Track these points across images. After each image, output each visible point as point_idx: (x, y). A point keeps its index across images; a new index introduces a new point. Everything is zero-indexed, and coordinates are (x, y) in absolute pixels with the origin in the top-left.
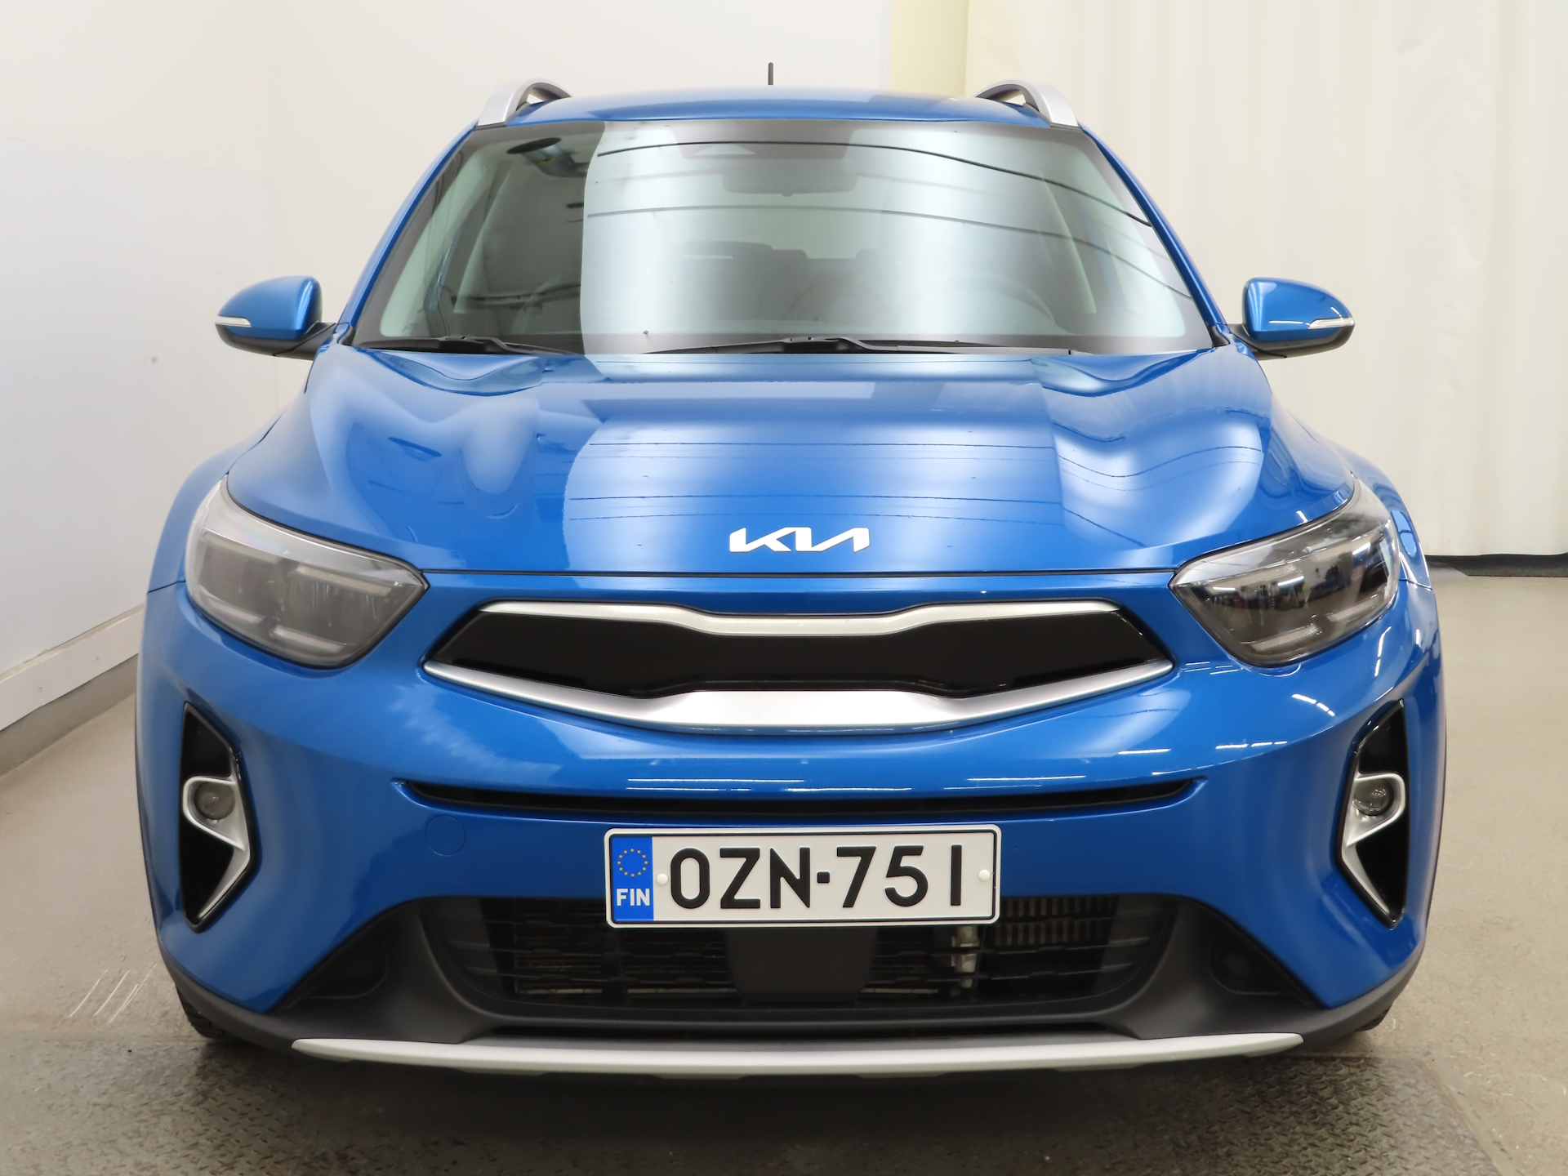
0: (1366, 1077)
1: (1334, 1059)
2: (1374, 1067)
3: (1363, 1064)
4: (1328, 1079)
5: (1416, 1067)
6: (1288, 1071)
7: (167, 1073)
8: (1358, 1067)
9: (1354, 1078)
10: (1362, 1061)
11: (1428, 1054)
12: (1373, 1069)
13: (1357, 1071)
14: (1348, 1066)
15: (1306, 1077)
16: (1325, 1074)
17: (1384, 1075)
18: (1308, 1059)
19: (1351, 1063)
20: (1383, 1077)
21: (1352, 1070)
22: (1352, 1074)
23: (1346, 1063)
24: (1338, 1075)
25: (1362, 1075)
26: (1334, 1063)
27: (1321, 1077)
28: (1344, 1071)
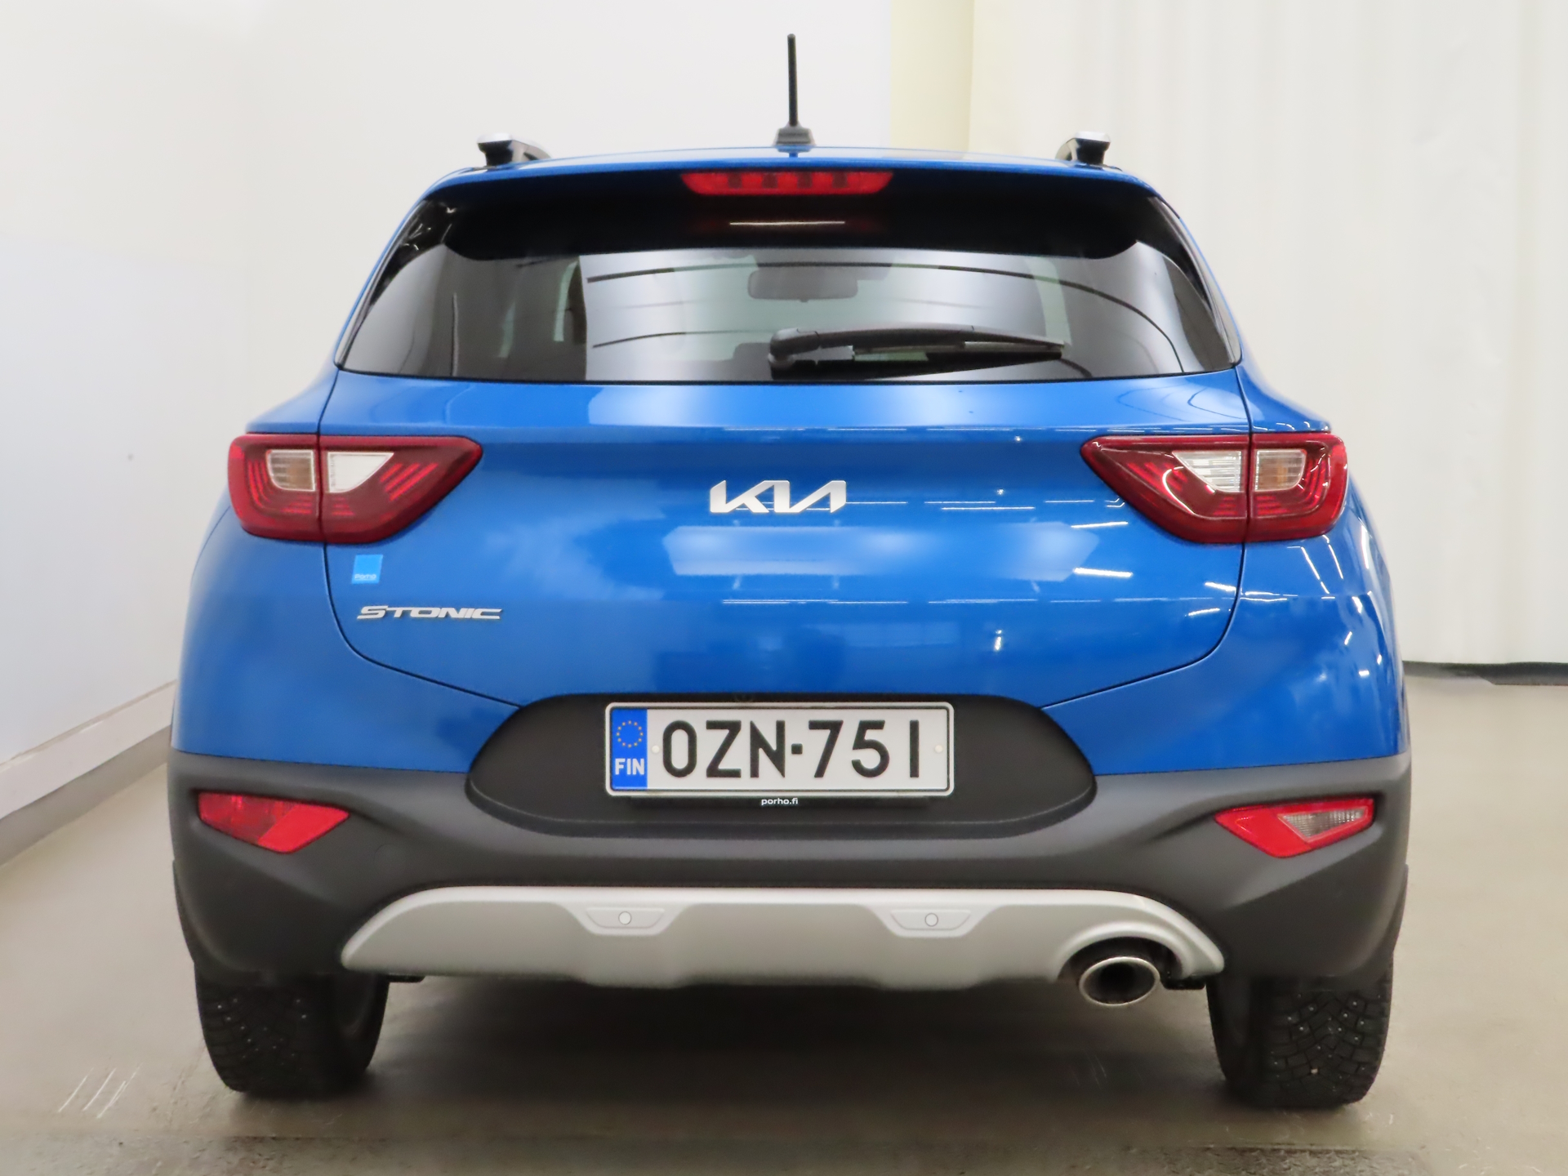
0: (1359, 1168)
1: (1328, 1152)
2: (1369, 1159)
3: (1358, 1156)
4: (1322, 1170)
5: (1410, 1160)
6: (1282, 1164)
7: (159, 1164)
8: (1353, 1159)
9: (1348, 1169)
10: (1357, 1154)
11: (1423, 1147)
12: (1367, 1161)
13: (1351, 1163)
14: (1343, 1158)
15: (1300, 1169)
16: (1319, 1165)
17: (1378, 1167)
18: (1303, 1151)
19: (1344, 1156)
20: (1376, 1169)
21: (1347, 1162)
22: (1346, 1166)
23: (1341, 1156)
24: (1331, 1166)
25: (1356, 1167)
26: (1328, 1155)
27: (1315, 1167)
28: (1337, 1163)
